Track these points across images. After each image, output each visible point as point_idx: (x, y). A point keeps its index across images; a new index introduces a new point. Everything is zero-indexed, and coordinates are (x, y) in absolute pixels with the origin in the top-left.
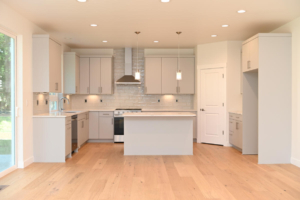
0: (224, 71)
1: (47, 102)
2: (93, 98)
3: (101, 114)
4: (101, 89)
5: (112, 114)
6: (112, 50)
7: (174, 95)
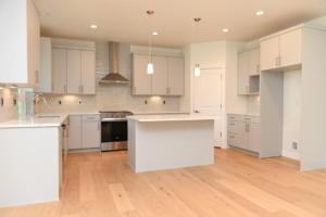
0: (223, 72)
1: (15, 102)
2: (69, 99)
3: (84, 118)
4: (81, 88)
5: (98, 118)
6: (93, 43)
7: (161, 96)
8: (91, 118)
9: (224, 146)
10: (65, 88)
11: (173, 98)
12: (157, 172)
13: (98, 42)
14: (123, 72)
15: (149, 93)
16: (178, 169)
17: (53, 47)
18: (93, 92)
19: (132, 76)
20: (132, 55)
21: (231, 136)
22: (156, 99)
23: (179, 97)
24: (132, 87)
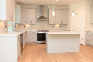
2: (27, 26)
3: (32, 32)
4: (31, 22)
5: (36, 32)
6: (35, 6)
7: (59, 24)
8: (34, 32)
9: (84, 44)
10: (26, 22)
11: (64, 25)
12: (55, 53)
13: (37, 6)
14: (45, 16)
15: (55, 23)
16: (64, 53)
17: (22, 8)
18: (35, 23)
19: (48, 17)
20: (48, 9)
21: (87, 40)
22: (57, 26)
23: (66, 24)
24: (48, 21)
